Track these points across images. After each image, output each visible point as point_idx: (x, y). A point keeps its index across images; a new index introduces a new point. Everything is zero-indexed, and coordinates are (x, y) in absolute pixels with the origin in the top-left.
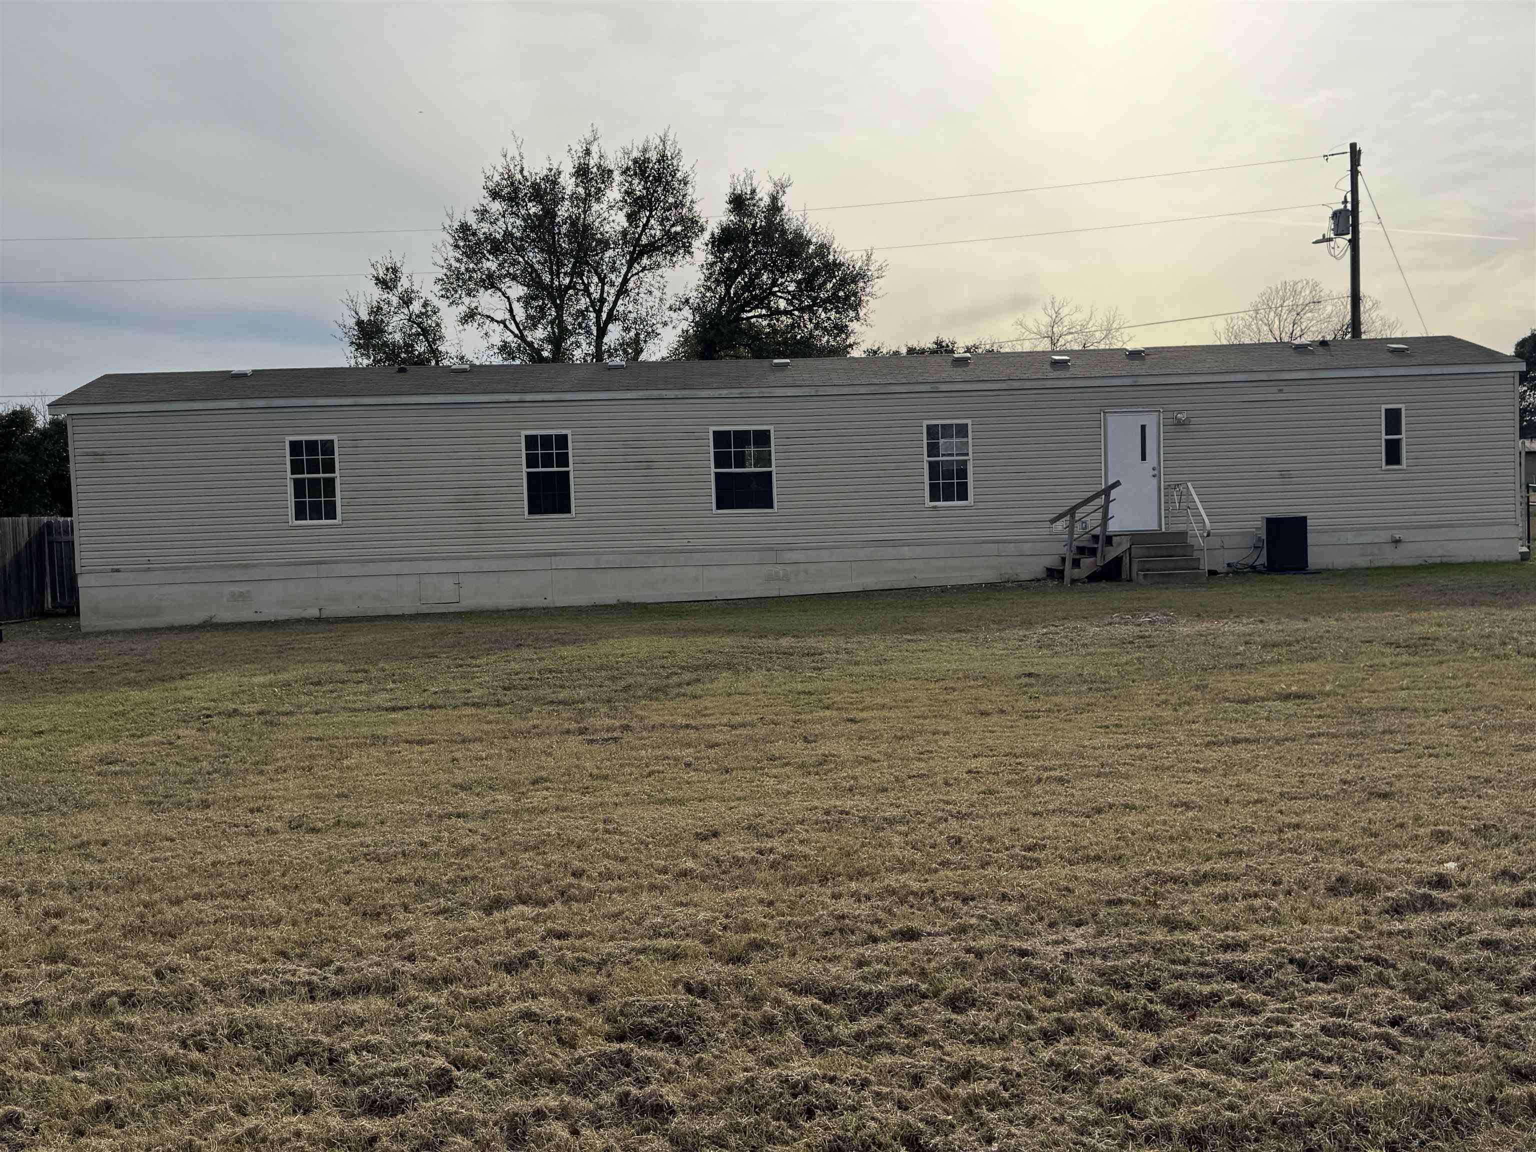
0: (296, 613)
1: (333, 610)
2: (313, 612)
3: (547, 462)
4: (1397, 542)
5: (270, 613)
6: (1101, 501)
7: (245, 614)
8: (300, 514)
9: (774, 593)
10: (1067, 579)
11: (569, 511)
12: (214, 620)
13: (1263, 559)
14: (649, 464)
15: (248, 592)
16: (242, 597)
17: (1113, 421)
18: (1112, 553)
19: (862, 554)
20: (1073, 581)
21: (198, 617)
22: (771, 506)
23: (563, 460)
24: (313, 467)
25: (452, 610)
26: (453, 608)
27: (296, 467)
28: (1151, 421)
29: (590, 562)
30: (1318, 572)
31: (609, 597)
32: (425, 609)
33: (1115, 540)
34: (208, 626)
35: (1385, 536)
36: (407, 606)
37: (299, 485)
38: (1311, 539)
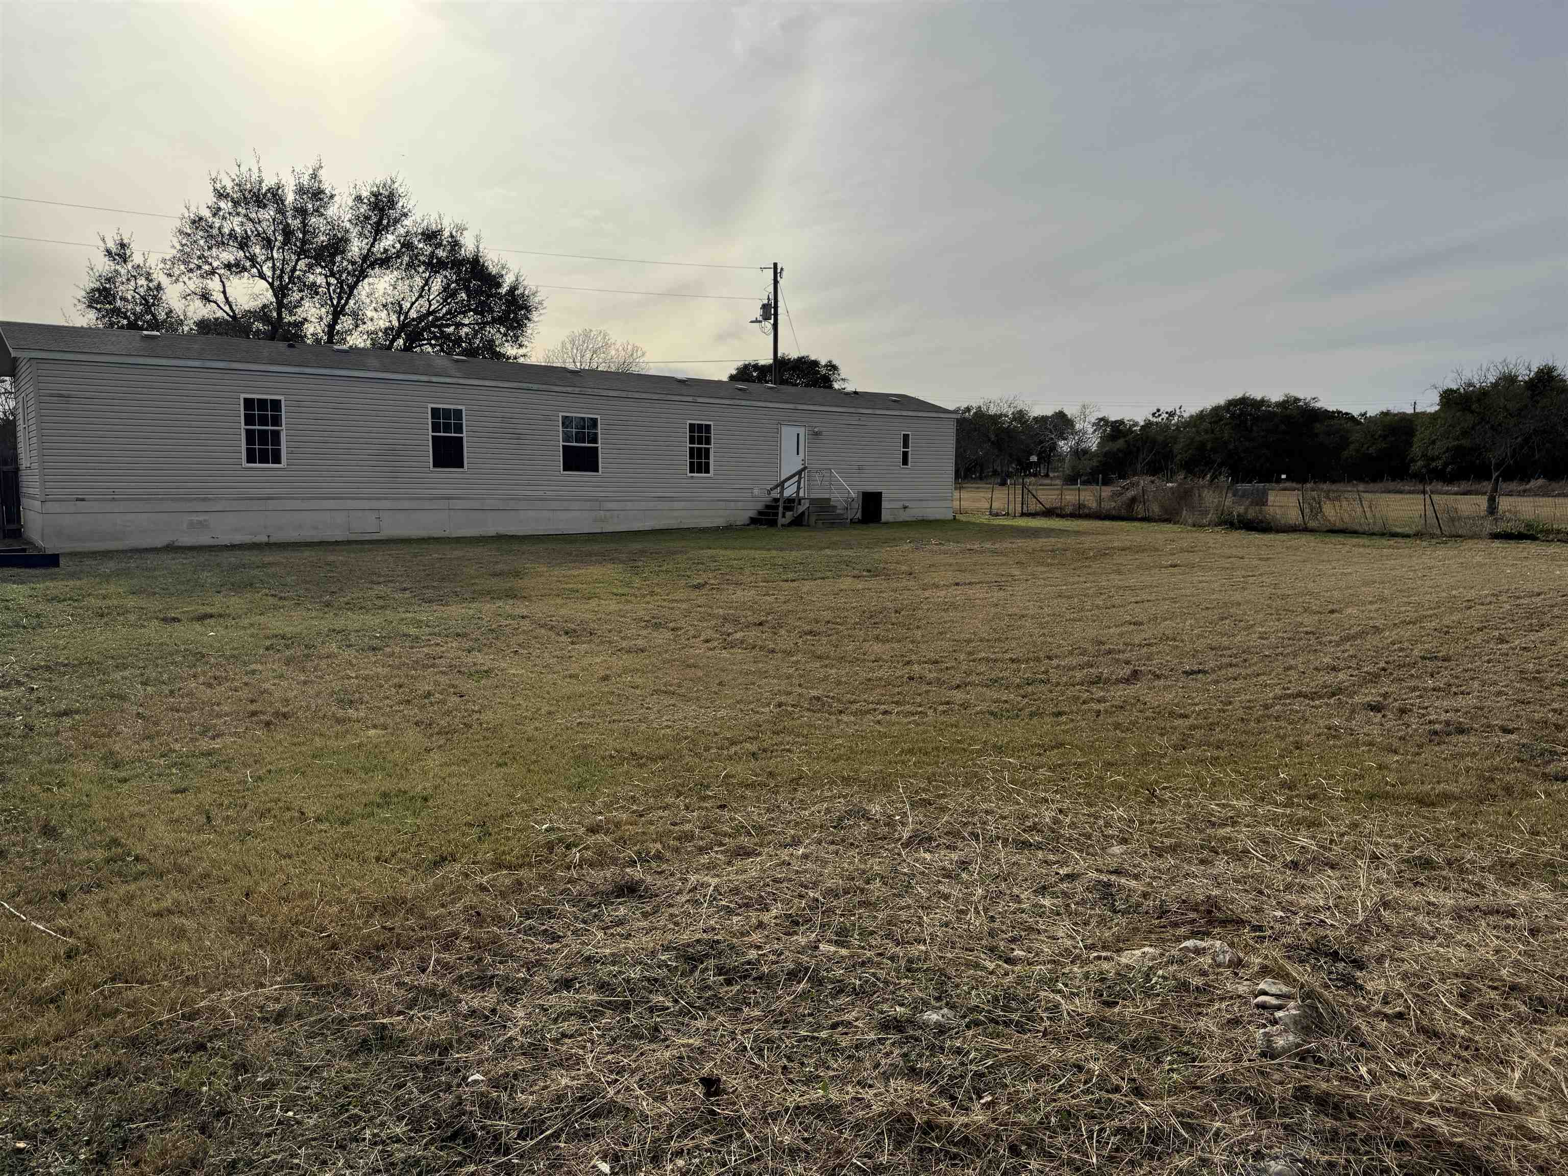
0: (247, 539)
1: (278, 537)
2: (264, 539)
3: (447, 428)
4: (905, 508)
5: (225, 539)
6: (796, 478)
7: (204, 539)
8: (251, 459)
9: (599, 531)
10: (779, 525)
11: (462, 466)
12: (176, 544)
13: (859, 515)
14: (518, 436)
15: (205, 521)
16: (203, 525)
17: (785, 429)
18: (801, 509)
19: (651, 505)
20: (782, 525)
21: (160, 541)
22: (597, 471)
23: (459, 429)
24: (263, 421)
25: (375, 538)
26: (375, 537)
27: (249, 420)
28: (802, 431)
29: (476, 505)
30: (886, 523)
31: (491, 531)
32: (353, 537)
33: (803, 501)
34: (171, 548)
35: (899, 505)
36: (339, 535)
37: (250, 434)
38: (885, 505)
